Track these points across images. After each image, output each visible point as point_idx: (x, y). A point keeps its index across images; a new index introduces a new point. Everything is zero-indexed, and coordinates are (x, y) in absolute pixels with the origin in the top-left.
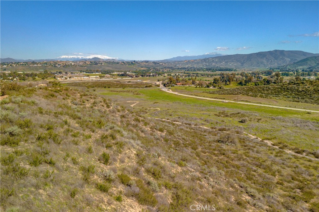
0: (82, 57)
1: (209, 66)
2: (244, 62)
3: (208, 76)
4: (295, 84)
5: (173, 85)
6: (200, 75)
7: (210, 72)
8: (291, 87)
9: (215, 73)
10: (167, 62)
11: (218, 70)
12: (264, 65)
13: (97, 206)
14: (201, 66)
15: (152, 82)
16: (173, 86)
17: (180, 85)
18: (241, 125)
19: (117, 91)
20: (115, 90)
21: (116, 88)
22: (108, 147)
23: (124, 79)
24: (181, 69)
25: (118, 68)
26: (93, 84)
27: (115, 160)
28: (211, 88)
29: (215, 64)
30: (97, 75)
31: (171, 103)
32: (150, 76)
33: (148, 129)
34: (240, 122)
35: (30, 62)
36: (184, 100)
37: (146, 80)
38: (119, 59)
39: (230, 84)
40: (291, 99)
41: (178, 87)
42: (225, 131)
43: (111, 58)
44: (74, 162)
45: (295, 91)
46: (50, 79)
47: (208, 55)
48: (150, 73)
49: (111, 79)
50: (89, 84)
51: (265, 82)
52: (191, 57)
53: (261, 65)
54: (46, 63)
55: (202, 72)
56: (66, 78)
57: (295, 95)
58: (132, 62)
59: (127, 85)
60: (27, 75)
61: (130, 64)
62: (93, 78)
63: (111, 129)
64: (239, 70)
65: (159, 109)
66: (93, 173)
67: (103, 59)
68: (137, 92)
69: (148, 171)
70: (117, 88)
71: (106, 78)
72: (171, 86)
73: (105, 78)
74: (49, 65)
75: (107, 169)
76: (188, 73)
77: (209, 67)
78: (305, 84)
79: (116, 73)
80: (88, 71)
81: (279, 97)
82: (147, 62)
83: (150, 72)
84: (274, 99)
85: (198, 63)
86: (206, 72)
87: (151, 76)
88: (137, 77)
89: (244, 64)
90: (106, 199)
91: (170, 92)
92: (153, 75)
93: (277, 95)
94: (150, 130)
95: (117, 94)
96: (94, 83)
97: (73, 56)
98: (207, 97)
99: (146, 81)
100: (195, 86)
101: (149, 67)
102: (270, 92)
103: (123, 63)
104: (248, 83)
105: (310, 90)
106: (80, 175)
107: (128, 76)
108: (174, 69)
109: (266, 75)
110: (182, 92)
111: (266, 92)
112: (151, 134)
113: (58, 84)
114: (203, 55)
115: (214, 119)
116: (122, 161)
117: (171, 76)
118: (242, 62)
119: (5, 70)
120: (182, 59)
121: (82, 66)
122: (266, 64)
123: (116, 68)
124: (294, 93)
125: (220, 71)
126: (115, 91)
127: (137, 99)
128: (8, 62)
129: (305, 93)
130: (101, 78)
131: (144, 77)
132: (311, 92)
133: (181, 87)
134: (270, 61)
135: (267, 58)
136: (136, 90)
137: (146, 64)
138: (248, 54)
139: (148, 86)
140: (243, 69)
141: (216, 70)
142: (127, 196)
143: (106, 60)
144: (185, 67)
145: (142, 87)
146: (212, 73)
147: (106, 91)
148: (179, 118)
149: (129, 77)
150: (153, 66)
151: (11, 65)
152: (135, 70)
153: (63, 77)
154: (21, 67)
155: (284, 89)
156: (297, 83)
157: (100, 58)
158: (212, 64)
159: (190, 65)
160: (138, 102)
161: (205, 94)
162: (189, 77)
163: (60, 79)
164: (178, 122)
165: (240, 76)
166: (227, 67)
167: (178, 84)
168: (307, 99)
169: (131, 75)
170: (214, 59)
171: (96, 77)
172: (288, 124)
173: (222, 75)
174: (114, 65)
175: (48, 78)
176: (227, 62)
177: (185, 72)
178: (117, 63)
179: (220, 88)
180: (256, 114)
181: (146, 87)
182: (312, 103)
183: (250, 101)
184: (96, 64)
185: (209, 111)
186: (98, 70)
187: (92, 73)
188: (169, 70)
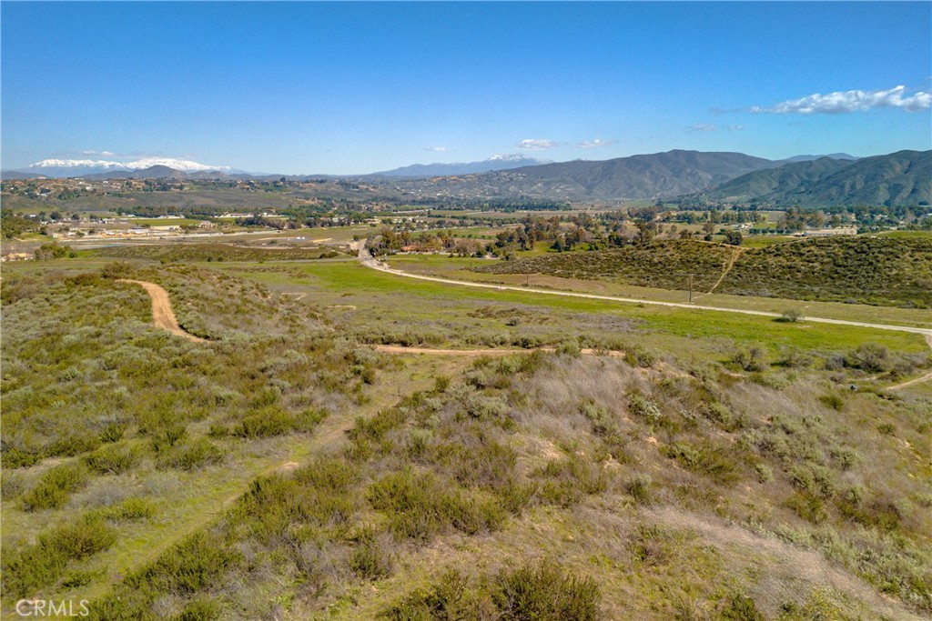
0: (112, 163)
1: (500, 194)
2: (595, 184)
3: (491, 225)
5: (394, 251)
6: (473, 222)
7: (499, 214)
8: (640, 256)
9: (512, 215)
10: (380, 180)
11: (522, 206)
12: (646, 190)
14: (477, 193)
15: (338, 243)
16: (394, 254)
17: (411, 250)
18: (507, 330)
19: (246, 270)
20: (238, 266)
21: (240, 262)
23: (255, 233)
24: (421, 202)
25: (233, 201)
26: (172, 252)
28: (488, 257)
29: (516, 190)
30: (173, 222)
31: (381, 295)
32: (331, 224)
34: (508, 325)
36: (413, 287)
37: (319, 237)
38: (234, 172)
39: (532, 247)
40: (633, 280)
41: (405, 256)
43: (206, 167)
45: (645, 262)
46: (29, 236)
47: (498, 161)
48: (332, 216)
49: (217, 234)
50: (162, 251)
51: (612, 241)
52: (451, 166)
53: (638, 191)
55: (477, 213)
56: (80, 235)
57: (644, 272)
58: (276, 182)
59: (270, 253)
61: (271, 186)
62: (164, 231)
64: (576, 207)
65: (355, 308)
67: (183, 173)
68: (299, 271)
70: (242, 260)
71: (202, 231)
72: (388, 254)
73: (200, 230)
74: (11, 192)
76: (439, 216)
77: (498, 197)
79: (228, 216)
80: (141, 212)
81: (614, 276)
82: (322, 180)
83: (331, 212)
84: (602, 282)
85: (470, 185)
86: (490, 211)
87: (335, 224)
88: (293, 227)
89: (594, 190)
91: (385, 268)
92: (340, 220)
93: (611, 272)
96: (175, 247)
97: (82, 162)
98: (467, 280)
99: (322, 239)
100: (450, 254)
101: (328, 197)
102: (599, 266)
103: (250, 184)
104: (574, 245)
105: (673, 261)
107: (268, 224)
108: (401, 204)
110: (414, 268)
111: (591, 266)
113: (68, 252)
114: (484, 162)
115: (465, 322)
117: (391, 223)
118: (589, 182)
120: (426, 174)
121: (120, 196)
122: (650, 187)
123: (229, 201)
124: (643, 267)
125: (526, 209)
126: (240, 270)
127: (301, 287)
129: (662, 268)
130: (186, 233)
131: (314, 228)
132: (673, 265)
133: (414, 255)
134: (662, 179)
135: (652, 173)
136: (295, 265)
137: (320, 187)
138: (606, 159)
139: (327, 253)
140: (588, 203)
141: (517, 208)
143: (192, 174)
144: (432, 196)
145: (310, 258)
146: (505, 215)
148: (395, 322)
149: (268, 230)
150: (338, 194)
152: (285, 207)
153: (67, 229)
155: (627, 259)
157: (173, 167)
158: (507, 190)
159: (447, 193)
160: (306, 294)
161: (466, 274)
162: (440, 227)
163: (61, 235)
165: (572, 224)
166: (549, 197)
167: (405, 248)
168: (663, 280)
169: (276, 223)
170: (514, 174)
171: (171, 230)
172: (588, 325)
173: (528, 220)
174: (222, 191)
175: (23, 234)
176: (550, 182)
177: (432, 213)
178: (231, 185)
179: (507, 258)
180: (545, 311)
181: (321, 257)
182: (668, 287)
183: (555, 286)
184: (164, 188)
185: (458, 308)
186: (173, 208)
187: (157, 216)
188: (387, 207)
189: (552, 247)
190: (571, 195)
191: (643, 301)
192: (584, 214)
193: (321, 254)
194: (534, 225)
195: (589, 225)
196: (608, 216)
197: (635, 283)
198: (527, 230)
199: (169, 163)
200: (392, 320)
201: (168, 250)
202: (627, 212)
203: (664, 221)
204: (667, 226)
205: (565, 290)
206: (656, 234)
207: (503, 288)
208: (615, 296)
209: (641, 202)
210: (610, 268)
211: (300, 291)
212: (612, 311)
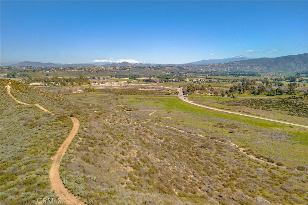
0: (112, 61)
2: (271, 66)
3: (229, 82)
4: (294, 98)
5: (191, 93)
6: (222, 81)
7: (232, 78)
8: (290, 101)
9: (237, 78)
10: (191, 65)
12: (292, 69)
13: (119, 167)
14: (225, 70)
15: (173, 88)
17: (197, 93)
18: (229, 135)
19: (141, 99)
20: (139, 97)
22: (125, 148)
23: (148, 84)
24: (204, 73)
26: (122, 91)
27: (127, 154)
28: (226, 96)
29: (240, 68)
30: (125, 80)
31: (182, 113)
32: (172, 81)
33: (152, 138)
34: (230, 132)
35: (68, 67)
36: (194, 109)
38: (146, 64)
39: (244, 93)
40: (287, 112)
41: (194, 95)
42: (215, 139)
43: (138, 62)
44: (112, 153)
45: (293, 104)
46: (85, 84)
47: (233, 58)
48: (173, 79)
49: (137, 85)
50: (119, 91)
51: (278, 92)
52: (216, 60)
53: (289, 69)
54: (81, 69)
55: (224, 77)
56: (99, 84)
57: (292, 109)
58: (157, 67)
59: (150, 93)
60: (67, 81)
62: (122, 84)
63: (127, 139)
64: (263, 75)
65: (171, 118)
66: (118, 158)
67: (131, 64)
68: (157, 100)
69: (141, 160)
70: (141, 95)
72: (189, 94)
73: (132, 83)
74: (84, 70)
75: (123, 157)
76: (210, 78)
77: (233, 71)
78: (303, 99)
79: (142, 78)
80: (117, 77)
81: (278, 109)
82: (171, 66)
83: (173, 77)
84: (273, 112)
85: (222, 67)
86: (229, 77)
87: (174, 81)
88: (160, 82)
89: (271, 69)
90: (122, 166)
91: (186, 100)
92: (176, 80)
94: (153, 138)
95: (140, 102)
96: (123, 89)
97: (104, 61)
98: (216, 107)
99: (168, 87)
100: (211, 95)
101: (173, 71)
102: (272, 105)
103: (150, 67)
104: (261, 92)
105: (306, 105)
106: (114, 158)
107: (153, 81)
108: (197, 74)
109: (289, 81)
110: (196, 101)
111: (268, 105)
112: (154, 141)
113: (93, 90)
114: (228, 58)
115: (211, 129)
116: (130, 155)
117: (193, 81)
118: (269, 65)
119: (48, 75)
120: (207, 63)
121: (112, 71)
122: (294, 68)
123: (143, 73)
124: (292, 106)
125: (243, 76)
126: (139, 99)
127: (156, 107)
128: (49, 67)
129: (301, 107)
130: (128, 84)
131: (167, 83)
132: (306, 106)
133: (198, 95)
134: (299, 65)
135: (295, 62)
136: (157, 98)
137: (171, 68)
138: (276, 57)
139: (168, 94)
140: (268, 73)
141: (240, 75)
142: (129, 166)
144: (208, 71)
145: (162, 95)
146: (234, 78)
147: (131, 98)
148: (184, 127)
150: (177, 71)
151: (52, 71)
152: (159, 75)
153: (96, 82)
154: (60, 73)
155: (284, 102)
156: (296, 98)
157: (129, 62)
158: (236, 68)
159: (214, 69)
160: (155, 111)
161: (216, 104)
162: (210, 83)
163: (94, 84)
164: (183, 130)
165: (261, 82)
166: (252, 71)
167: (195, 92)
168: (301, 113)
169: (155, 81)
170: (239, 63)
171: (124, 83)
172: (266, 136)
173: (243, 81)
174: (141, 70)
175: (84, 83)
176: (253, 66)
177: (207, 77)
178: (144, 68)
179: (233, 97)
180: (247, 126)
181: (166, 95)
182: (304, 117)
183: (252, 112)
184: (125, 69)
185: (210, 122)
186: (126, 75)
187: (121, 78)
188: (192, 75)
189: (252, 93)
190: (261, 70)
191: (292, 124)
192: (266, 78)
193: (166, 93)
194: (245, 83)
195: (268, 83)
196: (276, 79)
197: (288, 113)
198: (242, 84)
199: (128, 61)
200: (183, 126)
201: (120, 91)
202: (284, 77)
203: (300, 82)
204: (302, 84)
205: (256, 115)
206: (297, 87)
207: (230, 112)
208: (278, 119)
209: (290, 73)
210: (277, 106)
211: (155, 109)
212: (278, 129)
